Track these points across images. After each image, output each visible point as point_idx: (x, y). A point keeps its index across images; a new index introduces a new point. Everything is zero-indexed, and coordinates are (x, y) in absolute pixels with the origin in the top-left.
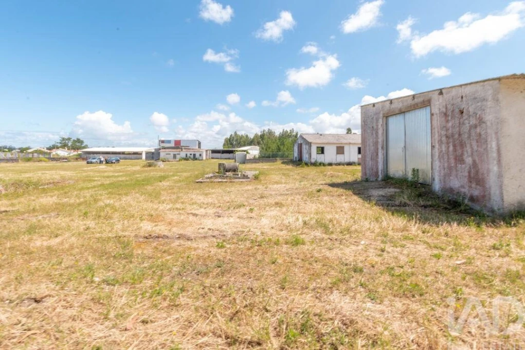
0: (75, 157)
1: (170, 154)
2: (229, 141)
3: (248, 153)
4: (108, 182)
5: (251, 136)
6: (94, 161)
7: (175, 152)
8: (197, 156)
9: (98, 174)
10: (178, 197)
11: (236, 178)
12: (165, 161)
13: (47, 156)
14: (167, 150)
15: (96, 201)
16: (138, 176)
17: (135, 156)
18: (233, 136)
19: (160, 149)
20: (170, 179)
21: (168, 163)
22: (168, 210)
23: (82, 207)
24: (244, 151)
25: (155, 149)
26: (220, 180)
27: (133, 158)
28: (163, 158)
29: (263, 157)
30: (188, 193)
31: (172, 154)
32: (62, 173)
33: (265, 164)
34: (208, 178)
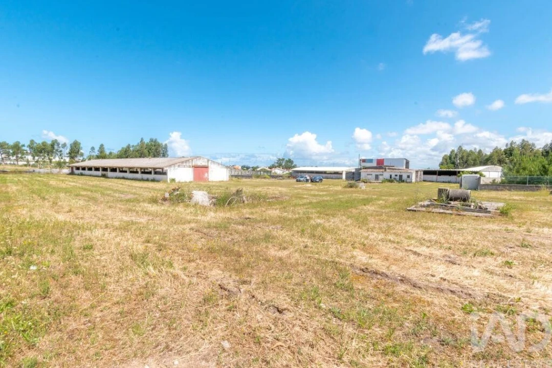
0: (287, 175)
1: (372, 175)
2: (450, 159)
3: (481, 175)
4: (315, 201)
5: (488, 152)
6: (302, 179)
7: (378, 172)
8: (405, 177)
9: (306, 192)
10: (389, 227)
11: (466, 210)
12: (366, 182)
13: (269, 174)
14: (369, 170)
15: (309, 218)
16: (341, 196)
17: (336, 175)
18: (456, 151)
19: (361, 169)
20: (375, 203)
21: (370, 184)
22: (379, 240)
23: (298, 223)
24: (476, 173)
25: (356, 169)
26: (442, 211)
27: (334, 178)
28: (364, 178)
29: (510, 182)
30: (400, 223)
31: (374, 174)
32: (280, 189)
33: (516, 193)
34: (424, 206)
